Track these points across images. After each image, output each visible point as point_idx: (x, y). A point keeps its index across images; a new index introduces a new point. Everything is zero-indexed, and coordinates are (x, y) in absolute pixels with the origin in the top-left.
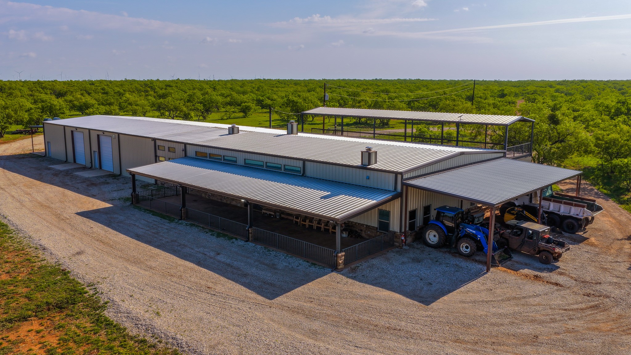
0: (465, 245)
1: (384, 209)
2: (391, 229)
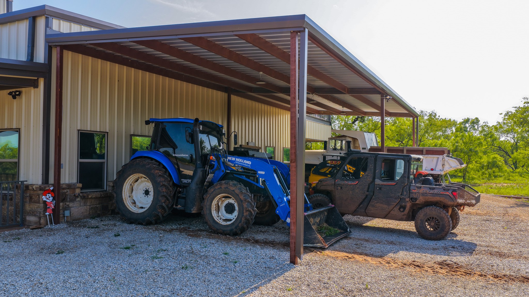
0: (224, 204)
1: (5, 128)
2: (21, 179)
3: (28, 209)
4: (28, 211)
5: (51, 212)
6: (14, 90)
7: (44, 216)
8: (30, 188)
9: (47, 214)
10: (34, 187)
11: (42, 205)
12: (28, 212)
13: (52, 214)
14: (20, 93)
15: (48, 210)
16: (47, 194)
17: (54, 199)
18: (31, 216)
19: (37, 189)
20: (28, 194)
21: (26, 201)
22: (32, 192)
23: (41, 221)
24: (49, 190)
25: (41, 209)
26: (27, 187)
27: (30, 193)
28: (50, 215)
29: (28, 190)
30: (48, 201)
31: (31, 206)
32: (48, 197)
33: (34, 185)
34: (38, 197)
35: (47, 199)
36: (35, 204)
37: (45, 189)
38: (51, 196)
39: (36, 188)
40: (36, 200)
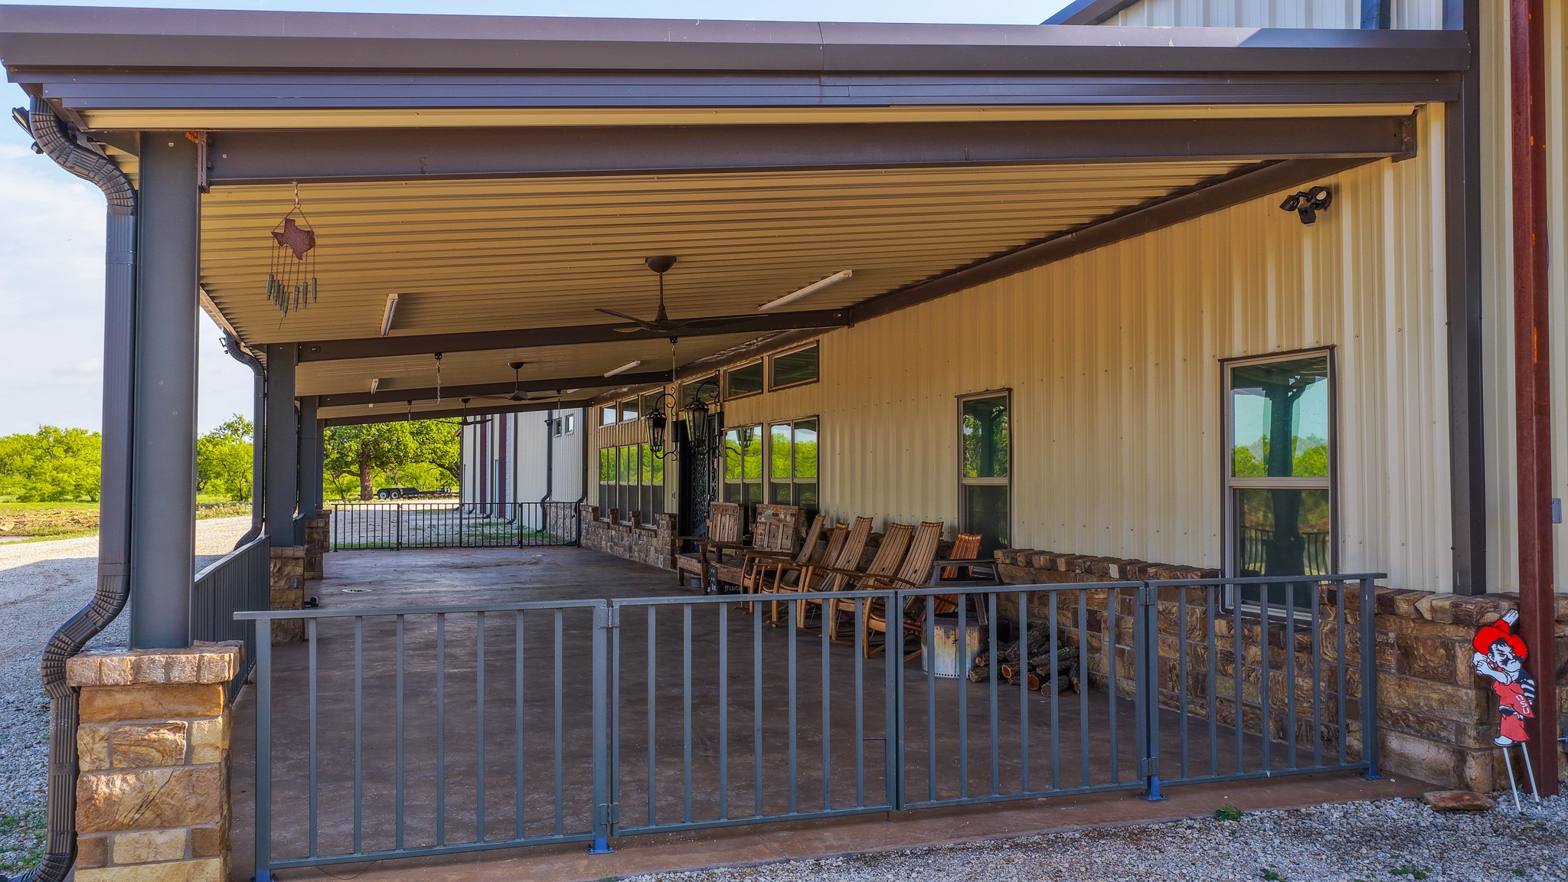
1: (1270, 350)
2: (1352, 563)
3: (1397, 702)
4: (1396, 711)
5: (1521, 735)
6: (1304, 187)
7: (1480, 749)
8: (1403, 607)
9: (1503, 741)
10: (1424, 606)
11: (1467, 694)
12: (1397, 714)
13: (1524, 744)
14: (1332, 192)
15: (1506, 723)
16: (1494, 646)
17: (1526, 671)
18: (1410, 734)
19: (1439, 615)
20: (1392, 635)
21: (1382, 665)
22: (1411, 629)
23: (1467, 770)
24: (1500, 623)
25: (1465, 715)
26: (1386, 603)
27: (1402, 630)
28: (1515, 748)
29: (1392, 618)
30: (1500, 677)
31: (1411, 692)
32: (1498, 659)
33: (1423, 594)
34: (1442, 651)
35: (1496, 668)
36: (1429, 683)
37: (1482, 621)
38: (1510, 657)
39: (1433, 610)
40: (1436, 668)
